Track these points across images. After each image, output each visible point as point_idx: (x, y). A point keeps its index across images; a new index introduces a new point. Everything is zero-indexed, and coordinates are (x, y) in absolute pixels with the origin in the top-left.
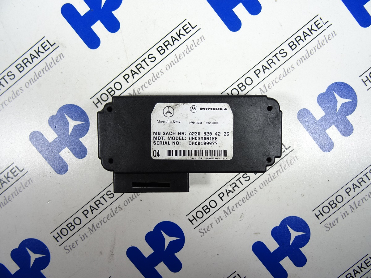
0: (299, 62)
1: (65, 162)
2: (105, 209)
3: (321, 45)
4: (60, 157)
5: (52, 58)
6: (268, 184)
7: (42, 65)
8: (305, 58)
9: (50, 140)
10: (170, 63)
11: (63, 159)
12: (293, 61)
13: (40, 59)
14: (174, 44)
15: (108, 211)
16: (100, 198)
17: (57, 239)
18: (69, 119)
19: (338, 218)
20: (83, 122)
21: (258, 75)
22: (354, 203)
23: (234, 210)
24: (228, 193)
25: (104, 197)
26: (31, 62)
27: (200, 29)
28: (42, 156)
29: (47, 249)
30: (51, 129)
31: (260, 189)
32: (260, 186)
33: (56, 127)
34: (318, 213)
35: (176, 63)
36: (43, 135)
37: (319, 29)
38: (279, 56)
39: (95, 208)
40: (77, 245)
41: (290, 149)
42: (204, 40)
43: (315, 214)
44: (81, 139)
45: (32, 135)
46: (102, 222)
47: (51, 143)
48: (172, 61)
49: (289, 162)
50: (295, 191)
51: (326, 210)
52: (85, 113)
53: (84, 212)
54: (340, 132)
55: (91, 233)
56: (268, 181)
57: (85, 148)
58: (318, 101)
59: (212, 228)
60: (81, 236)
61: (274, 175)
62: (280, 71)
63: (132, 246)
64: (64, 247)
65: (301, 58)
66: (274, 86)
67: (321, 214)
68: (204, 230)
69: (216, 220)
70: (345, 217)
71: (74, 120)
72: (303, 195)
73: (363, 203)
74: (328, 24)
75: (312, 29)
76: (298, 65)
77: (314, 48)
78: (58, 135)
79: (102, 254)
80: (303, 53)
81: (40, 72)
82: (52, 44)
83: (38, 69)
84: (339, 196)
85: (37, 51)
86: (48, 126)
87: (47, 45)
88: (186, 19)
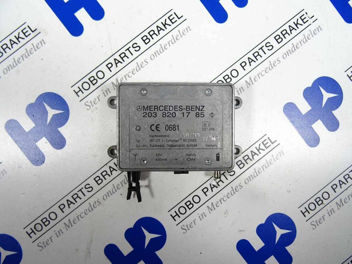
0: (285, 55)
1: (42, 153)
2: (83, 203)
3: (306, 39)
4: (37, 147)
5: (33, 44)
6: (253, 179)
7: (22, 51)
8: (291, 52)
9: (27, 130)
10: (155, 53)
11: (40, 149)
12: (279, 54)
13: (20, 45)
14: (159, 34)
15: (86, 206)
16: (78, 192)
17: (31, 235)
18: (48, 108)
19: (324, 215)
20: (63, 112)
21: (244, 67)
22: (341, 200)
23: (218, 205)
24: (212, 188)
25: (82, 190)
26: (11, 47)
27: (186, 19)
28: (17, 146)
29: (20, 245)
30: (29, 118)
31: (245, 184)
32: (245, 181)
33: (34, 116)
34: (304, 210)
35: (161, 53)
36: (19, 124)
37: (304, 23)
38: (265, 49)
39: (72, 203)
40: (52, 241)
41: (276, 144)
42: (190, 30)
43: (301, 211)
44: (60, 129)
45: (8, 124)
46: (80, 217)
47: (28, 133)
48: (157, 51)
49: (275, 156)
50: (281, 187)
51: (312, 207)
52: (65, 102)
53: (61, 207)
54: (326, 127)
55: (66, 228)
56: (253, 176)
57: (64, 139)
58: (304, 95)
59: (195, 224)
60: (56, 232)
61: (259, 170)
62: (266, 64)
63: (111, 243)
64: (38, 244)
65: (287, 52)
66: (259, 78)
67: (307, 211)
68: (187, 227)
69: (199, 217)
70: (332, 214)
71: (53, 109)
72: (288, 191)
73: (349, 200)
74: (314, 19)
75: (298, 23)
76: (284, 59)
77: (300, 42)
78: (35, 124)
79: (78, 252)
80: (289, 46)
81: (19, 58)
82: (33, 30)
83: (17, 55)
84: (325, 192)
85: (17, 37)
86: (26, 114)
87: (27, 31)
88: (172, 9)
